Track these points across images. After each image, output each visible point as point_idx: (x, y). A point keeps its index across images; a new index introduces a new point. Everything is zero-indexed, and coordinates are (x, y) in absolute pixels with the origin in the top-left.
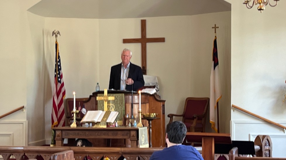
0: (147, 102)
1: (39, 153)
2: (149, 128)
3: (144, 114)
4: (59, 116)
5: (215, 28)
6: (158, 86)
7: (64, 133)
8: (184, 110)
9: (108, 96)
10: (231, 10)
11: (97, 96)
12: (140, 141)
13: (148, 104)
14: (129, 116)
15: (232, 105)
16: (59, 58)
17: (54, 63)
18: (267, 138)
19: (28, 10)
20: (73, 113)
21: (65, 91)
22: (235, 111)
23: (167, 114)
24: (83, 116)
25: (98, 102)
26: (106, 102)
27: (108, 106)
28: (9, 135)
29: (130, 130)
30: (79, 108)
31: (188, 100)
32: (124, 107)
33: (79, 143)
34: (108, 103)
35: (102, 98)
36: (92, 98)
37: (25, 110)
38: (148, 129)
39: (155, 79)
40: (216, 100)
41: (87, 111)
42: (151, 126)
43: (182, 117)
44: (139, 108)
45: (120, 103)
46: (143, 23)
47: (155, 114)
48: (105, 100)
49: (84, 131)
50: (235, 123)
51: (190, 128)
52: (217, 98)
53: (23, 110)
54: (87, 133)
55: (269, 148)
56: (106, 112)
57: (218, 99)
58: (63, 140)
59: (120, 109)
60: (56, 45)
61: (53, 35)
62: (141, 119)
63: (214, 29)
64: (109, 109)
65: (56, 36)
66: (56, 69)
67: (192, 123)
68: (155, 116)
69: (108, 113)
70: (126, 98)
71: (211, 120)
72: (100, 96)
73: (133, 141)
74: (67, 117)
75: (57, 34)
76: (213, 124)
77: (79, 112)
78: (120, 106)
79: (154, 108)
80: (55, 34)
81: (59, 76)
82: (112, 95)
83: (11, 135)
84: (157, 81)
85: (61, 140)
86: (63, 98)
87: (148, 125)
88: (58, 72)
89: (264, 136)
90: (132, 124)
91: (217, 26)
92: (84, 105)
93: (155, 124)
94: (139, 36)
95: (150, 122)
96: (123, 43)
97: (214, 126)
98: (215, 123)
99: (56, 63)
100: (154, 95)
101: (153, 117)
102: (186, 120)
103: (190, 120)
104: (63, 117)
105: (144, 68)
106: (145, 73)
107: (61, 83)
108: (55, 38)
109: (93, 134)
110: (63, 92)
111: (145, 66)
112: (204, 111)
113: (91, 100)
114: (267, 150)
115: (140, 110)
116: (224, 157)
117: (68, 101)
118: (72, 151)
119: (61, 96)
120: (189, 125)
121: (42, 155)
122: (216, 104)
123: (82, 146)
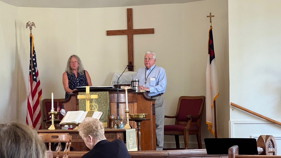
0: (135, 101)
2: (138, 130)
3: (132, 115)
4: (34, 119)
5: (211, 16)
8: (177, 112)
9: (91, 94)
11: (78, 95)
12: (128, 143)
13: (136, 103)
14: (114, 117)
15: (231, 103)
16: (34, 54)
17: (29, 59)
18: (270, 139)
20: (51, 115)
21: (41, 90)
22: (234, 110)
24: (62, 117)
25: (79, 101)
26: (89, 101)
27: (90, 105)
29: (116, 132)
30: (58, 109)
31: (182, 100)
32: (109, 106)
34: (90, 103)
35: (84, 97)
36: (72, 97)
38: (137, 131)
40: (213, 98)
41: (66, 113)
42: (140, 128)
43: (175, 119)
44: (125, 108)
45: (104, 102)
46: (130, 13)
47: (144, 114)
48: (86, 98)
50: (234, 124)
51: (183, 131)
52: (215, 96)
55: (273, 150)
56: (89, 112)
59: (104, 109)
60: (31, 38)
61: (27, 28)
62: (128, 120)
63: (209, 18)
64: (91, 109)
65: (31, 28)
66: (31, 65)
67: (186, 125)
68: (144, 117)
69: (91, 113)
70: (111, 97)
71: (208, 121)
72: (81, 95)
74: (44, 121)
75: (32, 25)
76: (210, 125)
77: (58, 112)
78: (104, 105)
79: (143, 108)
80: (29, 25)
81: (34, 73)
82: (95, 93)
86: (40, 98)
87: (136, 126)
88: (33, 69)
89: (267, 137)
90: (118, 125)
91: (212, 15)
92: (63, 105)
93: (144, 126)
94: (125, 27)
95: (138, 124)
96: (107, 35)
97: (211, 128)
98: (212, 124)
99: (31, 58)
100: (144, 92)
101: (142, 118)
102: (179, 122)
103: (184, 122)
104: (39, 121)
105: (130, 64)
106: (132, 70)
107: (36, 82)
108: (29, 30)
109: (74, 137)
110: (39, 91)
111: (131, 61)
112: (200, 112)
113: (71, 100)
114: (271, 152)
115: (127, 109)
117: (45, 102)
118: (51, 151)
119: (36, 96)
120: (182, 127)
122: (213, 103)
123: (61, 150)
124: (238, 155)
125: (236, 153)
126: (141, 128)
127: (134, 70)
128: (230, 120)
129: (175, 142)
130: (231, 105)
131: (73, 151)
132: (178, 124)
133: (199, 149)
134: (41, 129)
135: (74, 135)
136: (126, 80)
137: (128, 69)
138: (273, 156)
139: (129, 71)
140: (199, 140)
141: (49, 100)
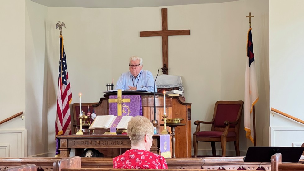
0: (170, 105)
1: (40, 166)
2: (173, 136)
4: (64, 124)
5: (250, 16)
6: (183, 88)
7: (70, 141)
9: (123, 98)
11: (109, 98)
13: (171, 107)
15: (271, 108)
16: (64, 56)
17: (59, 61)
21: (71, 93)
22: (275, 115)
23: (193, 121)
24: (92, 121)
30: (89, 113)
31: (219, 104)
33: (89, 154)
35: (116, 101)
36: (103, 101)
37: (24, 117)
38: (171, 137)
39: (178, 79)
40: (252, 103)
41: (97, 116)
42: (174, 134)
43: (211, 124)
46: (164, 13)
47: (179, 119)
48: (118, 102)
49: (95, 140)
50: (275, 130)
51: (221, 138)
53: (22, 117)
54: (98, 141)
57: (254, 101)
58: (70, 152)
60: (61, 39)
61: (56, 28)
62: (165, 125)
63: (249, 18)
65: (61, 29)
66: (61, 68)
67: (224, 132)
68: (179, 122)
70: (144, 101)
71: (247, 127)
72: (112, 98)
74: (74, 126)
75: (62, 26)
76: (248, 132)
77: (89, 117)
79: (178, 113)
80: (59, 26)
81: (64, 76)
82: (126, 96)
84: (181, 82)
85: (67, 151)
86: (69, 102)
87: (171, 132)
88: (63, 72)
92: (94, 110)
94: (159, 28)
95: (173, 130)
96: (141, 37)
97: (250, 135)
98: (250, 130)
99: (61, 60)
100: (178, 97)
101: (177, 123)
102: (215, 128)
103: (221, 128)
104: (69, 126)
105: (165, 66)
106: (166, 72)
107: (66, 85)
108: (59, 31)
109: (105, 143)
110: (69, 95)
111: (166, 64)
112: (238, 117)
113: (102, 103)
115: (165, 114)
116: (262, 169)
117: (75, 106)
118: (79, 157)
119: (66, 100)
120: (219, 133)
121: (44, 168)
122: (252, 108)
123: (92, 157)
124: (281, 163)
125: (279, 161)
126: (176, 134)
127: (169, 73)
128: (270, 126)
129: (211, 149)
130: (272, 110)
131: (103, 157)
132: (214, 131)
133: (238, 155)
134: (71, 134)
135: (105, 141)
136: (161, 83)
137: (163, 71)
139: (163, 74)
140: (237, 147)
141: (79, 104)
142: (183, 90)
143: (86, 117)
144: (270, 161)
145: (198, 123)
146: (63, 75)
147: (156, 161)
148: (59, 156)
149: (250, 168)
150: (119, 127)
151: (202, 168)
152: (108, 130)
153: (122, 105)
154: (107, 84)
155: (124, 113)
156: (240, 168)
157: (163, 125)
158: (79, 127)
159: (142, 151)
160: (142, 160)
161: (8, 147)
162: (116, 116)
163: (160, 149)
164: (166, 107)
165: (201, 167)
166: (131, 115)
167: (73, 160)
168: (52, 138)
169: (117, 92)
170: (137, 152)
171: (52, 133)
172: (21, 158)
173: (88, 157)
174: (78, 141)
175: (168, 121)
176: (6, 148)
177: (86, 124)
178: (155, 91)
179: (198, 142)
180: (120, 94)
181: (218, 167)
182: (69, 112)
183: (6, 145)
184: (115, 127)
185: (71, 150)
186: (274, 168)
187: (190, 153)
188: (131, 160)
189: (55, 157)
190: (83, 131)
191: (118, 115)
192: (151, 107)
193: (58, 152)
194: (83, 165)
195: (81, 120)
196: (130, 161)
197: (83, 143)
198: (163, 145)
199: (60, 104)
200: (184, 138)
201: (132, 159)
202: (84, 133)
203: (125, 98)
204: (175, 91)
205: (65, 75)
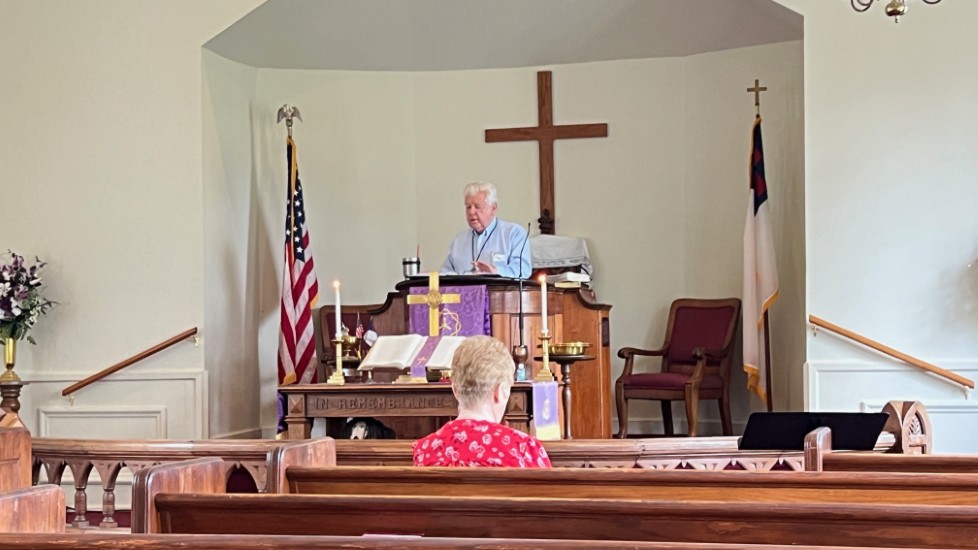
0: (558, 309)
1: (239, 460)
2: (565, 386)
4: (298, 357)
5: (757, 89)
6: (590, 267)
7: (312, 400)
8: (667, 336)
9: (442, 292)
10: (801, 37)
11: (408, 293)
13: (560, 315)
15: (811, 317)
16: (297, 189)
17: (286, 202)
18: (914, 411)
19: (204, 46)
21: (316, 283)
22: (818, 334)
23: (615, 346)
24: (366, 348)
25: (413, 310)
26: (437, 310)
28: (155, 413)
30: (359, 330)
31: (677, 306)
33: (359, 431)
35: (425, 299)
36: (394, 301)
37: (200, 340)
38: (562, 388)
39: (579, 247)
40: (763, 304)
41: (379, 335)
42: (568, 380)
43: (661, 357)
44: (531, 328)
46: (544, 81)
47: (580, 344)
48: (430, 303)
49: (373, 397)
50: (819, 371)
51: (684, 391)
52: (767, 298)
53: (195, 341)
54: (381, 400)
55: (922, 440)
57: (766, 301)
58: (312, 426)
60: (290, 148)
61: (279, 121)
63: (754, 93)
65: (289, 122)
66: (290, 219)
67: (691, 375)
68: (581, 351)
70: (493, 299)
71: (749, 364)
72: (415, 293)
73: (514, 424)
74: (324, 362)
75: (292, 115)
76: (753, 375)
77: (358, 340)
79: (577, 330)
80: (285, 115)
81: (297, 239)
82: (451, 288)
83: (159, 412)
84: (585, 251)
85: (305, 423)
86: (312, 304)
87: (560, 376)
88: (295, 229)
89: (907, 405)
91: (760, 86)
92: (372, 322)
93: (580, 375)
94: (532, 122)
95: (565, 370)
96: (487, 141)
97: (757, 382)
98: (758, 371)
99: (290, 200)
100: (578, 289)
101: (575, 353)
102: (672, 366)
103: (684, 367)
104: (311, 361)
105: (546, 215)
106: (550, 229)
107: (303, 260)
108: (286, 127)
109: (397, 404)
110: (311, 286)
111: (549, 208)
112: (726, 340)
113: (392, 306)
114: (917, 446)
115: (545, 331)
116: (787, 466)
117: (324, 314)
118: (330, 439)
119: (304, 298)
120: (682, 380)
121: (248, 465)
122: (762, 317)
123: (367, 438)
124: (829, 452)
125: (825, 448)
126: (573, 381)
127: (557, 230)
128: (808, 361)
129: (661, 419)
130: (811, 322)
131: (394, 438)
132: (668, 371)
133: (727, 432)
134: (316, 382)
136: (536, 256)
137: (540, 227)
138: (920, 455)
139: (543, 233)
140: (726, 413)
141: (333, 307)
142: (591, 272)
143: (352, 340)
144: (800, 447)
145: (627, 354)
146: (295, 236)
147: (518, 448)
148: (286, 437)
149: (755, 464)
150: (433, 363)
151: (637, 466)
152: (405, 371)
153: (440, 310)
154: (404, 259)
155: (446, 329)
156: (730, 464)
157: (540, 359)
158: (334, 365)
159: (484, 423)
160: (484, 445)
161: (163, 414)
162: (426, 338)
163: (531, 419)
164: (548, 315)
165: (633, 463)
166: (463, 334)
167: (315, 448)
168: (270, 392)
169: (428, 278)
170: (473, 427)
171: (269, 381)
172: (192, 442)
173: (356, 438)
174: (331, 398)
175: (553, 349)
176: (158, 415)
177: (354, 358)
178: (521, 275)
179: (630, 401)
180: (434, 283)
181: (678, 462)
182: (310, 327)
183: (158, 410)
184: (423, 363)
185: (315, 422)
186: (811, 464)
187: (609, 428)
188: (457, 445)
189: (274, 438)
190: (344, 374)
191: (431, 334)
192: (512, 315)
193: (284, 426)
194: (341, 458)
195: (339, 348)
196: (455, 449)
197: (343, 403)
198: (541, 408)
199: (289, 309)
200: (594, 392)
201: (461, 443)
202: (347, 380)
203: (449, 292)
204: (570, 276)
205: (300, 236)
